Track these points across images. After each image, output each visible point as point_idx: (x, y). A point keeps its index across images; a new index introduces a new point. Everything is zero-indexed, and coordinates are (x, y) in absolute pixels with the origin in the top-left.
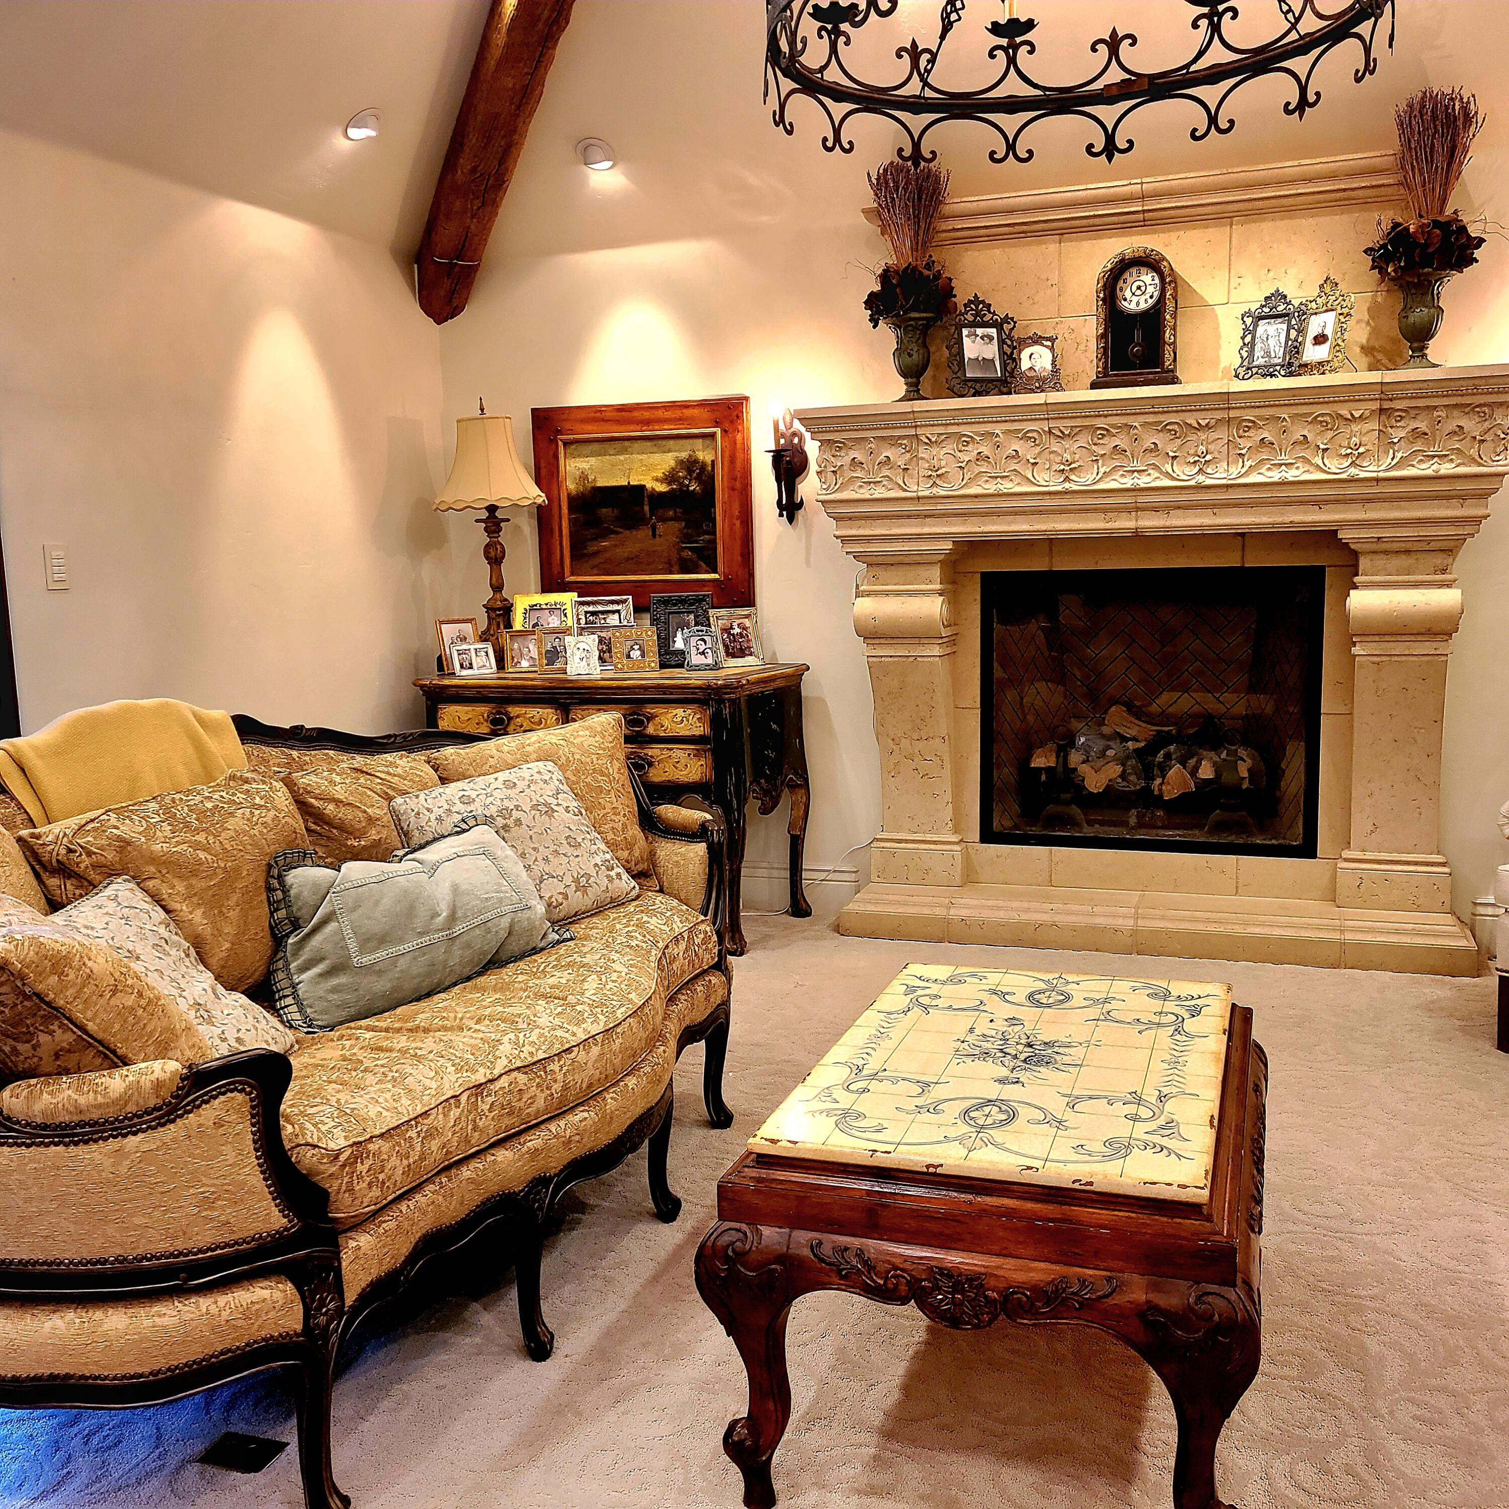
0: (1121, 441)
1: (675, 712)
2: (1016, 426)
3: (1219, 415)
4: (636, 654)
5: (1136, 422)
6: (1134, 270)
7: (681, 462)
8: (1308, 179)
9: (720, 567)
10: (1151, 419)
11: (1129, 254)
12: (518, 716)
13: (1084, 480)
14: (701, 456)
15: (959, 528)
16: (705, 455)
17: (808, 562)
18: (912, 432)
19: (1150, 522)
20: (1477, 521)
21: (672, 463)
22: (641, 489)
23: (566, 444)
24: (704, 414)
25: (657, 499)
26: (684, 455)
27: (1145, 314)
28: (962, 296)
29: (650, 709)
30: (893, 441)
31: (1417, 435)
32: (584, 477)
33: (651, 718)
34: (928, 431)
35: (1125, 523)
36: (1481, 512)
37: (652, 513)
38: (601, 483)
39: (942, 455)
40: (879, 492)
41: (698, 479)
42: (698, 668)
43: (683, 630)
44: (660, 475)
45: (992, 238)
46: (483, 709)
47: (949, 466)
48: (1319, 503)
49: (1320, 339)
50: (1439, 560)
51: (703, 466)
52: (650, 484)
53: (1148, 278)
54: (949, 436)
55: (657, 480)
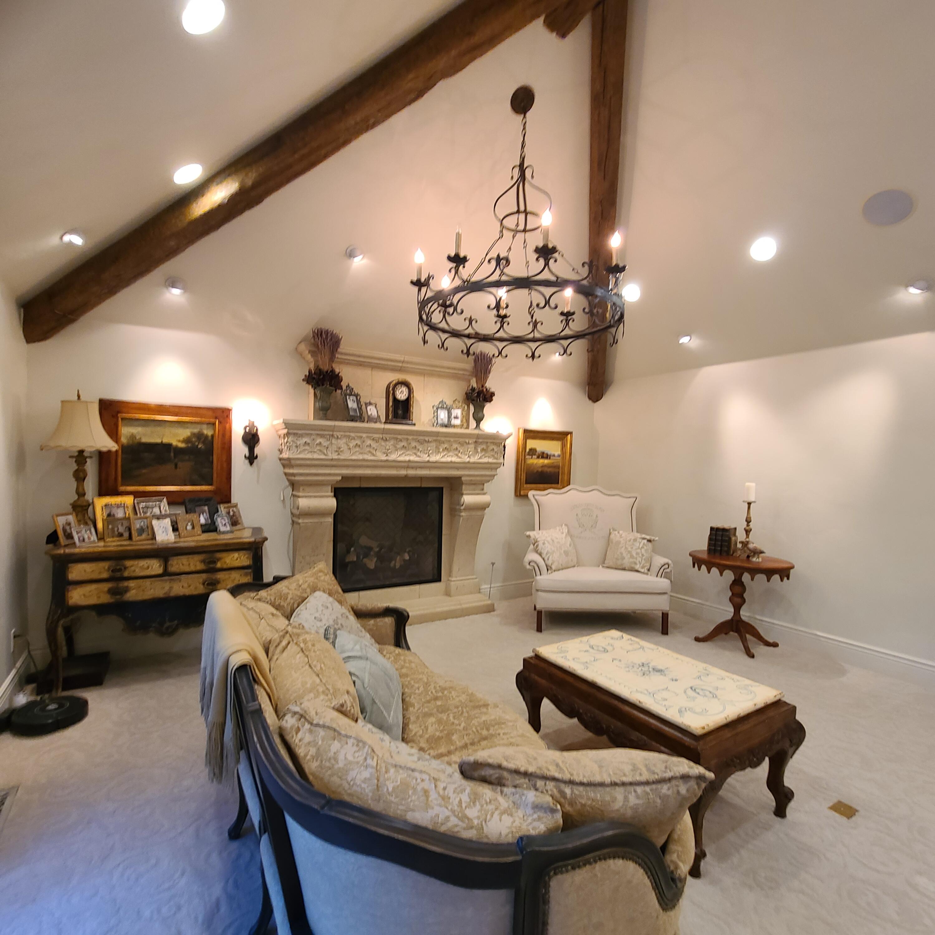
0: (404, 443)
1: (232, 556)
2: (371, 435)
3: (435, 438)
4: (189, 527)
5: (410, 437)
6: (400, 385)
7: (193, 434)
8: (449, 368)
9: (215, 483)
10: (415, 437)
11: (400, 380)
12: (132, 566)
13: (393, 457)
14: (205, 432)
15: (345, 472)
16: (208, 432)
17: (258, 481)
18: (331, 433)
19: (411, 472)
20: (494, 476)
21: (189, 434)
22: (169, 446)
23: (122, 419)
24: (210, 413)
25: (178, 451)
26: (196, 431)
27: (403, 402)
28: (344, 384)
29: (218, 555)
30: (322, 436)
31: (483, 450)
32: (133, 436)
33: (219, 559)
34: (338, 434)
35: (403, 472)
36: (495, 473)
37: (175, 457)
38: (144, 440)
39: (342, 443)
40: (316, 456)
41: (204, 443)
42: (224, 533)
43: (203, 514)
44: (181, 439)
45: (348, 364)
46: (105, 565)
47: (344, 447)
48: (458, 469)
49: (456, 418)
50: (481, 487)
51: (207, 437)
52: (174, 443)
53: (405, 390)
54: (345, 436)
55: (179, 441)
